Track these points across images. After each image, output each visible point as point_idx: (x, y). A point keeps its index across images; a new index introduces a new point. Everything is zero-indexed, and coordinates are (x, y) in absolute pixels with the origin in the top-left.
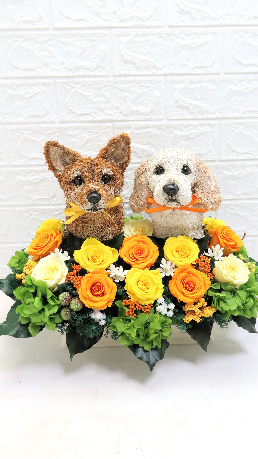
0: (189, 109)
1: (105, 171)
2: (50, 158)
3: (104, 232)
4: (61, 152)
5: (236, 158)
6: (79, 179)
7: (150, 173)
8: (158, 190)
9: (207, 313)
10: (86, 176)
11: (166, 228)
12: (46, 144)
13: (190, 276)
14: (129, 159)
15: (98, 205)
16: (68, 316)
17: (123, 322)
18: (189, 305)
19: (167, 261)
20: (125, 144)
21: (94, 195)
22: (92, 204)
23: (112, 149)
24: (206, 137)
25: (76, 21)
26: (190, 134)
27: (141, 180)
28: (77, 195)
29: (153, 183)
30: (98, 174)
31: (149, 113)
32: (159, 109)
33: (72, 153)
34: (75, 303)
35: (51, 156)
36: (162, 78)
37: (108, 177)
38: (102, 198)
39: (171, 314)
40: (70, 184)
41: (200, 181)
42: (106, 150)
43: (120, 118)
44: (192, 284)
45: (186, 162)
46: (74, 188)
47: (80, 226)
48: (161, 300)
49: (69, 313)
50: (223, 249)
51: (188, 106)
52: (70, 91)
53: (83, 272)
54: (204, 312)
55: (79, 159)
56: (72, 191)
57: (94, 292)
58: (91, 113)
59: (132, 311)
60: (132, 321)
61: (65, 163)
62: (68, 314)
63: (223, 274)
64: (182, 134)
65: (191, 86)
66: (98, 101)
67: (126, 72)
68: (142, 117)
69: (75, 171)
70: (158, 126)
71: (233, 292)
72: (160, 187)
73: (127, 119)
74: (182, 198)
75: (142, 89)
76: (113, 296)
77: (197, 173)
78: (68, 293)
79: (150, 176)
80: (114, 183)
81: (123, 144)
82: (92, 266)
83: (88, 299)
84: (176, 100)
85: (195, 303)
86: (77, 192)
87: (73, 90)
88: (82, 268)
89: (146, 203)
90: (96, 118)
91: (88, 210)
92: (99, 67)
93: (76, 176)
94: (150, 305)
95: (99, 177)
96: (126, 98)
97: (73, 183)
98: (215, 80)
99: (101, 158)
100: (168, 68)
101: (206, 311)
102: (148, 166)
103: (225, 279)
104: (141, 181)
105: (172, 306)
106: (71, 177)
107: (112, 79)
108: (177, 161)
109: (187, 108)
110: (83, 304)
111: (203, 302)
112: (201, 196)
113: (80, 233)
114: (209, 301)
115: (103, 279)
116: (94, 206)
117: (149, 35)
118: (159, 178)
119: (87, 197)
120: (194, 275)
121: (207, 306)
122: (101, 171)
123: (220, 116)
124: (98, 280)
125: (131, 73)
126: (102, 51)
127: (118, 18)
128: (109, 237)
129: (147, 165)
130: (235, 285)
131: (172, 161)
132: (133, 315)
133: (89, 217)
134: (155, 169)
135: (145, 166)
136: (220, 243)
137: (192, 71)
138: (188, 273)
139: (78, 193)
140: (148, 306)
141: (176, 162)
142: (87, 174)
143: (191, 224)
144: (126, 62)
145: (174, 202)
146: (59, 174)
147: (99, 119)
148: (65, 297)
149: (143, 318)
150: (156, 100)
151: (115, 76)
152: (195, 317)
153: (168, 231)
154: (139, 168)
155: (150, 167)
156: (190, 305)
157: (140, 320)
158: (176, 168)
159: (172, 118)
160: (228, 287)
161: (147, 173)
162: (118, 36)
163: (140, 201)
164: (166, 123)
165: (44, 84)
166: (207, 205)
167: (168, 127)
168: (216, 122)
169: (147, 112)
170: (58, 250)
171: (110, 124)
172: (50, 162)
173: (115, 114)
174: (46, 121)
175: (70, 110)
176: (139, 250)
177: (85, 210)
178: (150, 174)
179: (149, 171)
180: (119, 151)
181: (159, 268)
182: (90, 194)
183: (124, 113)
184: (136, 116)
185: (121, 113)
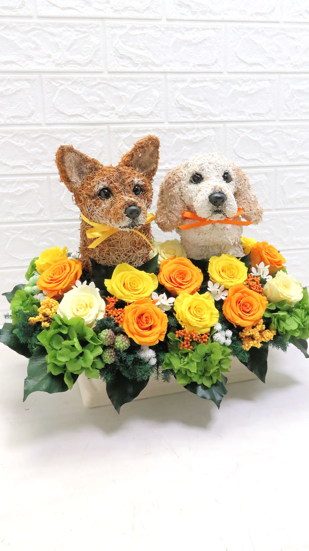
0: (192, 111)
1: (136, 180)
2: (65, 166)
3: (134, 256)
4: (78, 159)
6: (105, 192)
7: (185, 182)
8: (202, 200)
9: (267, 336)
10: (116, 187)
11: (201, 248)
12: (59, 149)
13: (245, 297)
14: (157, 167)
15: (137, 220)
16: (113, 358)
17: (178, 358)
18: (247, 329)
19: (214, 283)
20: (155, 148)
21: (133, 208)
22: (131, 219)
23: (139, 154)
24: (211, 141)
25: (64, 9)
26: (193, 139)
27: (174, 191)
28: (104, 211)
29: (189, 194)
30: (129, 184)
31: (148, 115)
32: (159, 110)
33: (90, 160)
34: (122, 340)
35: (66, 165)
36: (162, 76)
37: (139, 188)
38: (142, 211)
39: (229, 342)
40: (93, 198)
41: (241, 189)
42: (131, 155)
43: (116, 119)
44: (249, 305)
45: (226, 168)
46: (100, 203)
47: (105, 251)
48: (219, 327)
49: (114, 355)
50: (268, 266)
51: (191, 107)
52: (58, 88)
53: (121, 304)
54: (264, 336)
55: (101, 167)
56: (97, 207)
57: (142, 325)
58: (83, 114)
59: (187, 344)
60: (190, 355)
61: (81, 173)
62: (112, 356)
63: (278, 292)
64: (185, 138)
65: (193, 86)
66: (91, 100)
67: (121, 69)
68: (140, 119)
69: (100, 181)
70: (159, 129)
71: (289, 311)
72: (205, 196)
73: (124, 121)
74: (230, 207)
75: (140, 88)
76: (165, 329)
77: (237, 181)
78: (110, 330)
79: (185, 186)
80: (146, 195)
81: (152, 148)
82: (132, 296)
83: (137, 334)
84: (177, 101)
85: (253, 327)
86: (105, 207)
87: (62, 88)
88: (119, 300)
89: (180, 219)
90: (89, 120)
91: (125, 227)
92: (91, 62)
93: (102, 187)
94: (206, 334)
95: (130, 188)
96: (123, 97)
97: (98, 196)
98: (218, 79)
99: (125, 166)
100: (168, 65)
101: (266, 334)
102: (181, 174)
103: (281, 297)
104: (175, 192)
105: (229, 333)
106: (96, 190)
107: (106, 75)
108: (217, 167)
109: (190, 109)
110: (131, 340)
111: (261, 326)
112: (243, 207)
113: (104, 260)
114: (268, 323)
115: (151, 309)
116: (133, 222)
117: (146, 28)
118: (197, 188)
119: (125, 211)
120: (249, 295)
121: (266, 329)
122: (132, 181)
123: (225, 119)
124: (145, 310)
125: (127, 70)
126: (95, 44)
127: (112, 8)
128: (139, 262)
129: (180, 173)
130: (291, 303)
131: (211, 167)
132: (188, 347)
133: (116, 238)
134: (191, 178)
135: (178, 175)
136: (265, 261)
137: (194, 70)
138: (243, 293)
139: (105, 208)
140: (204, 335)
141: (216, 169)
142: (117, 184)
143: (233, 240)
144: (122, 57)
145: (220, 213)
146: (75, 186)
147: (92, 120)
148: (109, 334)
149: (202, 349)
150: (155, 100)
151: (109, 73)
152: (255, 342)
153: (203, 252)
154: (170, 177)
155: (184, 175)
156: (248, 330)
157: (198, 353)
158: (217, 175)
159: (174, 120)
160: (285, 305)
161: (181, 182)
162: (112, 28)
163: (173, 217)
164: (167, 126)
165: (27, 80)
166: (251, 217)
167: (169, 130)
168: (221, 125)
169: (146, 113)
170: (80, 282)
171: (104, 127)
172: (64, 172)
173: (110, 116)
174: (30, 123)
175: (58, 110)
176: (180, 274)
177: (120, 227)
178: (185, 183)
179: (183, 180)
180: (147, 157)
181: (207, 292)
182: (128, 207)
183: (121, 114)
184: (134, 118)
185: (117, 114)
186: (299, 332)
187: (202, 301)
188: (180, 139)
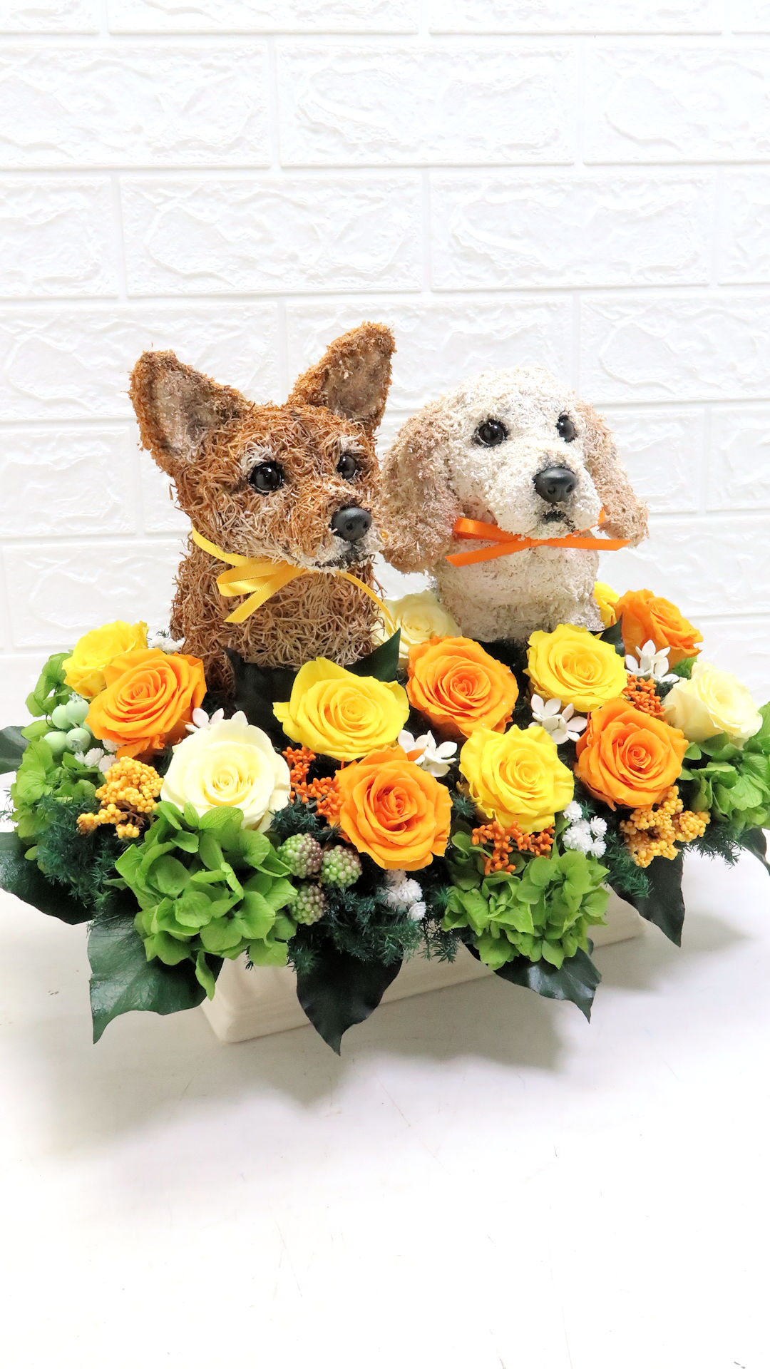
0: (492, 261)
1: (344, 441)
2: (156, 407)
3: (338, 639)
4: (188, 387)
5: (623, 400)
6: (265, 472)
7: (461, 444)
8: (517, 487)
9: (692, 827)
10: (296, 460)
11: (495, 613)
12: (142, 361)
13: (633, 731)
15: (361, 544)
16: (320, 908)
17: (480, 897)
18: (642, 813)
19: (546, 700)
20: (383, 355)
21: (352, 512)
22: (347, 542)
23: (343, 373)
24: (540, 339)
26: (494, 333)
27: (431, 467)
28: (268, 524)
29: (472, 474)
30: (330, 449)
31: (382, 273)
32: (408, 261)
33: (221, 390)
34: (341, 861)
35: (159, 404)
37: (351, 460)
38: (375, 522)
39: (600, 848)
40: (237, 489)
41: (598, 458)
42: (323, 376)
43: (301, 285)
44: (643, 752)
45: (564, 404)
46: (254, 502)
47: (267, 628)
48: (575, 811)
49: (321, 900)
50: (666, 651)
51: (489, 252)
53: (324, 767)
54: (684, 827)
55: (248, 408)
56: (248, 512)
57: (388, 819)
58: (217, 272)
59: (502, 859)
60: (513, 887)
61: (195, 425)
62: (318, 903)
63: (707, 716)
64: (474, 330)
65: (495, 199)
66: (238, 237)
68: (362, 284)
69: (255, 444)
70: (408, 310)
71: (734, 760)
72: (523, 478)
73: (321, 288)
74: (585, 505)
76: (445, 823)
77: (587, 438)
78: (307, 835)
79: (459, 454)
80: (369, 477)
81: (376, 357)
82: (352, 744)
83: (379, 844)
85: (656, 808)
86: (270, 513)
88: (316, 754)
89: (448, 538)
90: (234, 286)
91: (329, 564)
93: (260, 459)
94: (546, 831)
95: (332, 461)
96: (317, 229)
97: (248, 485)
98: (560, 181)
99: (307, 404)
101: (687, 823)
102: (448, 422)
103: (716, 726)
104: (433, 469)
105: (600, 825)
106: (245, 467)
108: (542, 403)
109: (487, 258)
110: (365, 860)
111: (675, 804)
112: (606, 504)
113: (260, 651)
114: (688, 792)
115: (408, 775)
116: (352, 549)
118: (495, 457)
119: (332, 521)
120: (642, 725)
121: (684, 810)
122: (336, 444)
123: (577, 282)
124: (392, 779)
128: (349, 654)
129: (443, 421)
130: (737, 741)
131: (528, 402)
132: (505, 868)
133: (291, 595)
134: (475, 432)
135: (441, 424)
136: (658, 638)
138: (626, 721)
139: (271, 517)
140: (543, 834)
141: (540, 406)
142: (299, 452)
143: (579, 587)
145: (557, 521)
146: (180, 461)
148: (308, 848)
149: (543, 869)
152: (663, 844)
153: (501, 621)
154: (419, 432)
155: (456, 426)
156: (645, 814)
157: (533, 880)
158: (544, 422)
159: (446, 286)
160: (725, 748)
161: (449, 443)
164: (429, 299)
166: (626, 528)
167: (434, 311)
168: (567, 297)
169: (376, 269)
170: (205, 714)
171: (271, 304)
174: (89, 294)
176: (461, 680)
177: (317, 564)
178: (460, 446)
179: (455, 439)
180: (362, 379)
181: (532, 725)
182: (338, 510)
183: (313, 272)
184: (346, 281)
185: (303, 272)
186: (763, 812)
187: (531, 747)
188: (460, 332)
